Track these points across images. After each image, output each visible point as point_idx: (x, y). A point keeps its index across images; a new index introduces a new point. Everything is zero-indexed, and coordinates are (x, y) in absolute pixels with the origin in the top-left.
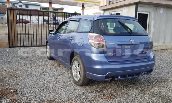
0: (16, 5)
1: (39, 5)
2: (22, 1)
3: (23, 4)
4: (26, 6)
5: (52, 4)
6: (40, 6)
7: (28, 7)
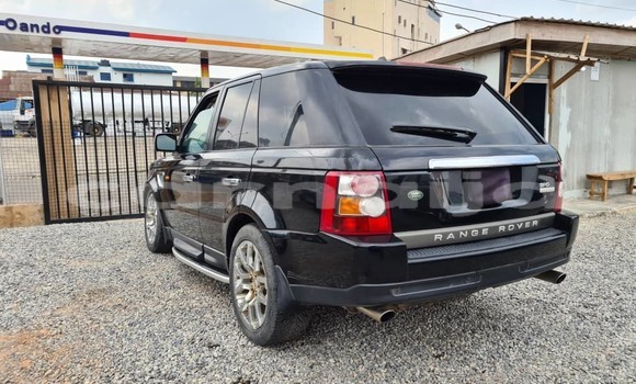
0: (90, 73)
1: (170, 72)
2: (111, 60)
3: (115, 69)
4: (125, 76)
5: (210, 67)
6: (174, 74)
7: (132, 80)
